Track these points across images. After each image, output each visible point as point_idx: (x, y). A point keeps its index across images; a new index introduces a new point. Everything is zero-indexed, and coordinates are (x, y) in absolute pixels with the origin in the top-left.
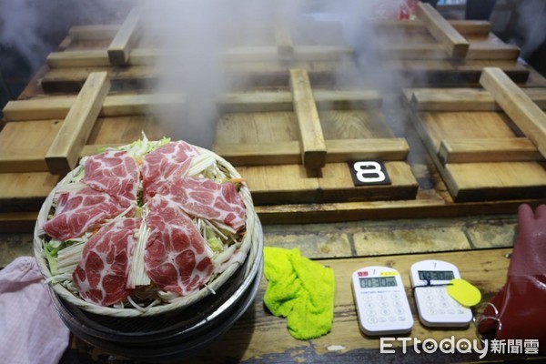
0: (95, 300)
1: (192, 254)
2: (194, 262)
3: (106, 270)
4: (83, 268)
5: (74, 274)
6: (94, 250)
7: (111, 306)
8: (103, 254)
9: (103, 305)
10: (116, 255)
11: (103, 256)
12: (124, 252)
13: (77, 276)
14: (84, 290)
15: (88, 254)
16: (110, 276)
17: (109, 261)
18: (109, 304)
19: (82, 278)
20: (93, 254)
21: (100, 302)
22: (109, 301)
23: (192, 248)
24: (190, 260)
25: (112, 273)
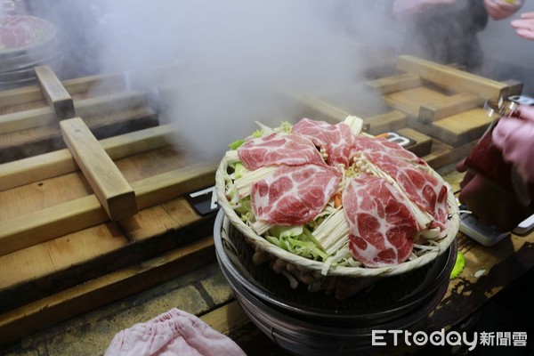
0: (389, 262)
1: (430, 188)
2: (435, 196)
3: (385, 226)
4: (358, 235)
5: (351, 247)
6: (360, 211)
7: (408, 260)
8: (373, 210)
9: (400, 262)
10: (384, 207)
11: (374, 212)
12: (391, 200)
13: (355, 246)
14: (370, 258)
15: (356, 218)
16: (391, 230)
17: (381, 215)
18: (405, 259)
19: (363, 246)
20: (362, 216)
21: (396, 261)
22: (402, 257)
23: (428, 183)
24: (432, 194)
25: (391, 226)
